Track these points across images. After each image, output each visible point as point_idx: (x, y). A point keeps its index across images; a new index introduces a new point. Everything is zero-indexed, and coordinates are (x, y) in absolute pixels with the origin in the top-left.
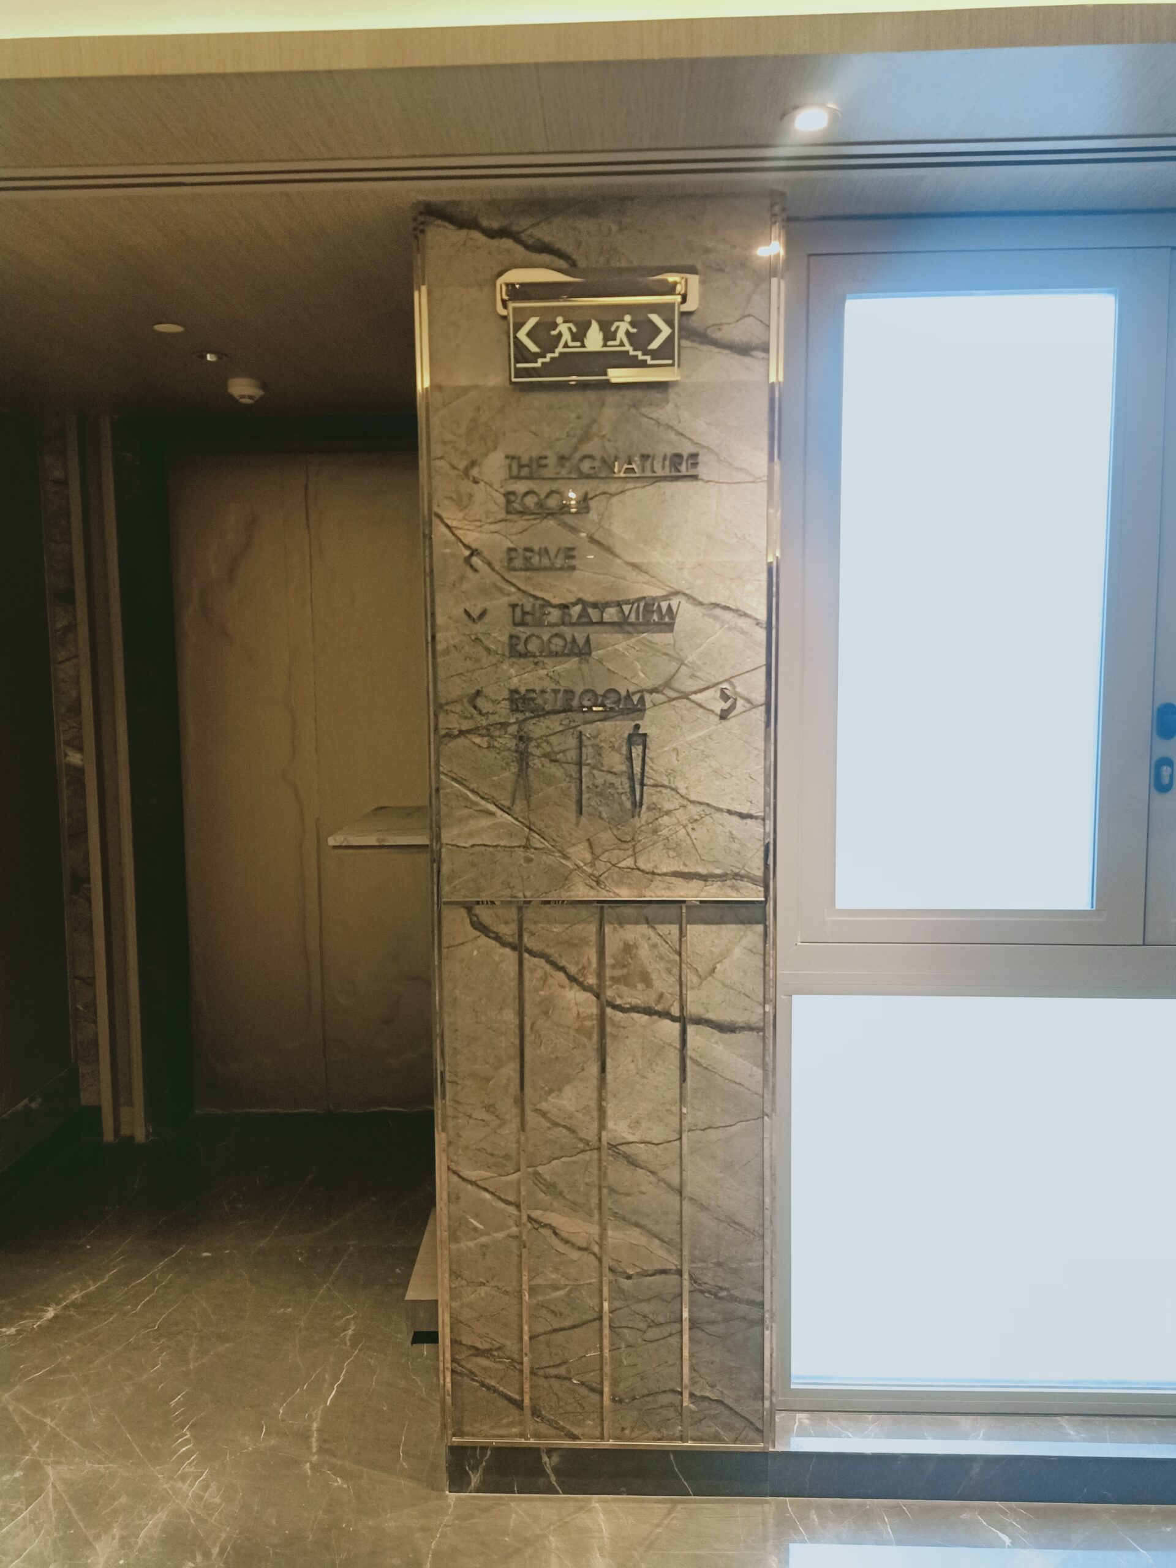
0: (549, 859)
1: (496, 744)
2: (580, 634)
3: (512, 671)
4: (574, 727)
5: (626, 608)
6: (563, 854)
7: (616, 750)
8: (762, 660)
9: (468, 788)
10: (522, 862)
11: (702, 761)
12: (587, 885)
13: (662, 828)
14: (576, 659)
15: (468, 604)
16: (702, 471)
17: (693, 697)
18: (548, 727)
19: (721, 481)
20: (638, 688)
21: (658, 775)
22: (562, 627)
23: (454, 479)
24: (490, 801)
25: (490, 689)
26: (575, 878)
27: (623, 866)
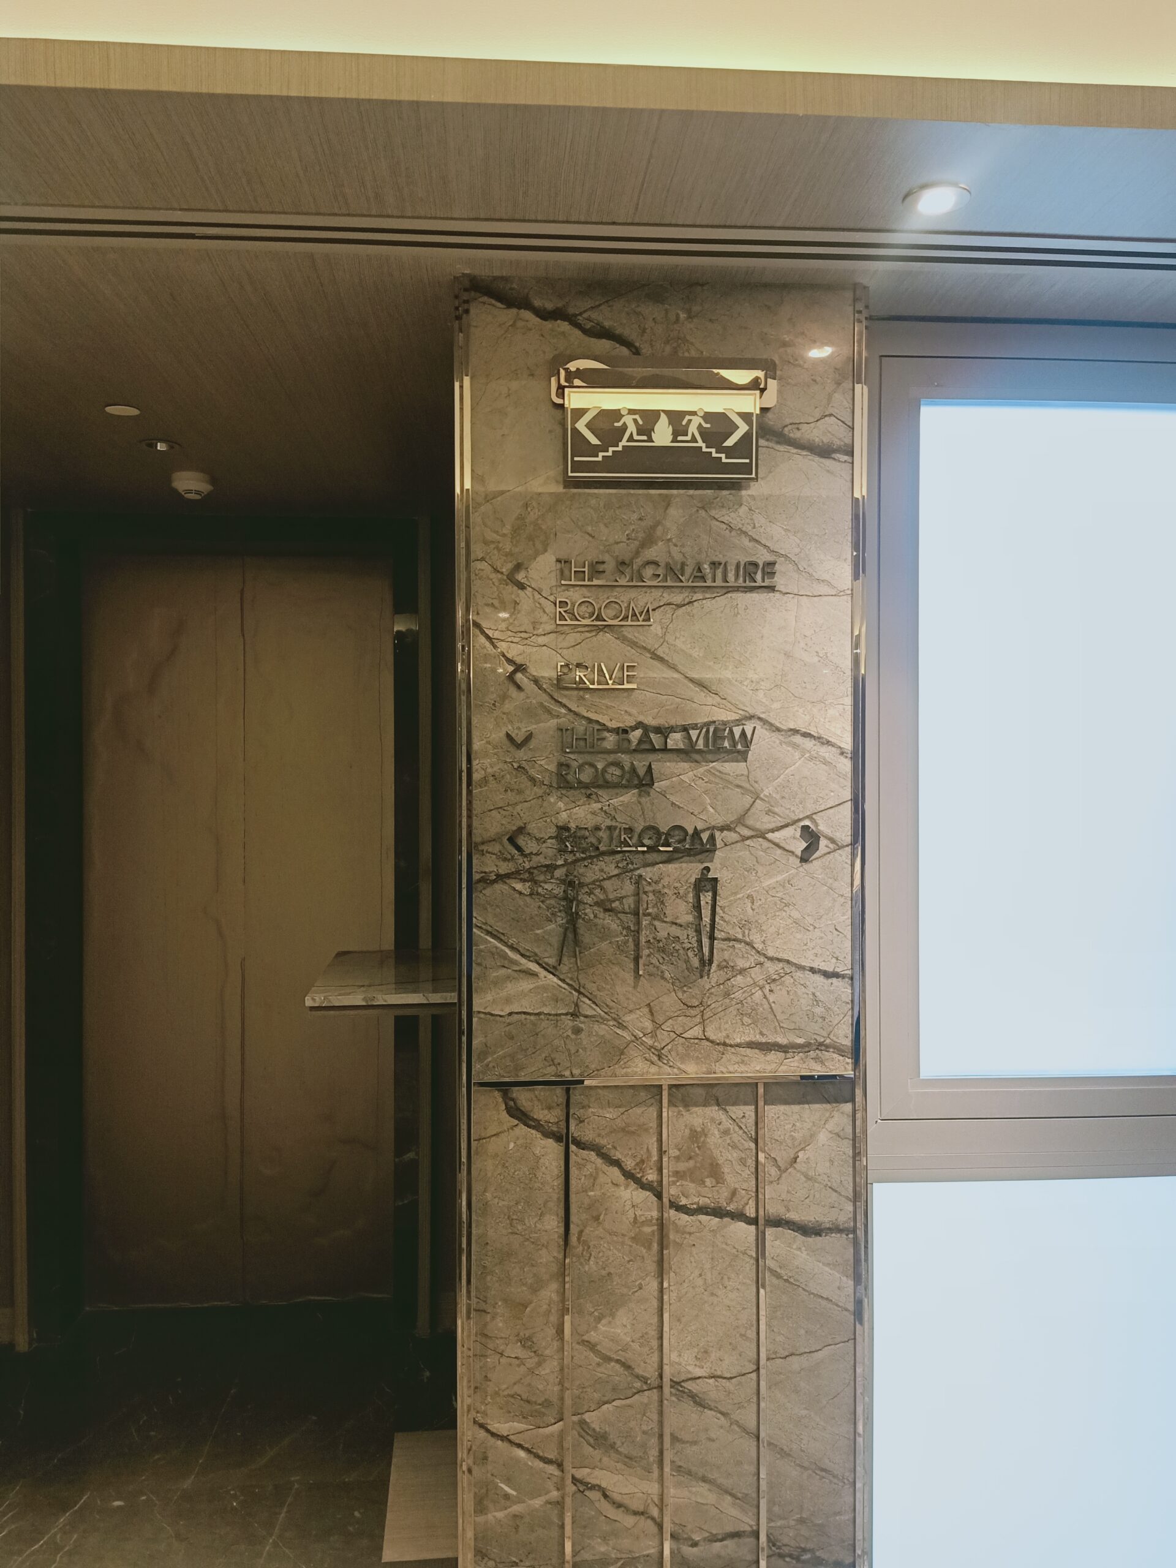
0: (601, 1030)
1: (540, 890)
2: (640, 763)
3: (561, 804)
4: (632, 871)
5: (694, 734)
6: (619, 1022)
7: (681, 898)
8: (847, 794)
9: (506, 944)
10: (569, 1033)
11: (780, 910)
12: (646, 1060)
13: (735, 990)
14: (636, 791)
15: (510, 728)
16: (779, 581)
17: (770, 836)
18: (602, 870)
19: (800, 593)
20: (707, 825)
21: (731, 927)
22: (620, 754)
23: (496, 584)
24: (531, 959)
25: (534, 825)
26: (632, 1052)
27: (689, 1036)
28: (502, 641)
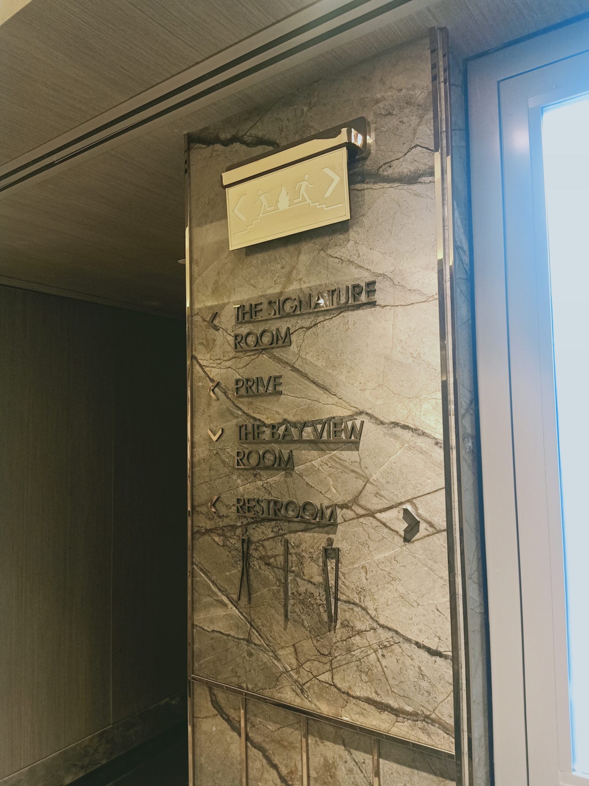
0: (265, 657)
1: (228, 543)
2: (286, 451)
3: (239, 481)
4: (282, 535)
5: (319, 427)
6: (275, 655)
7: (314, 561)
8: (442, 482)
9: (210, 579)
10: (245, 654)
11: (389, 583)
12: (293, 691)
14: (283, 473)
16: (378, 297)
17: (378, 515)
18: (263, 533)
19: (396, 304)
20: (331, 503)
21: (350, 591)
22: (273, 444)
23: (204, 329)
24: (224, 593)
25: (225, 495)
26: (285, 681)
27: (322, 680)
28: (208, 367)
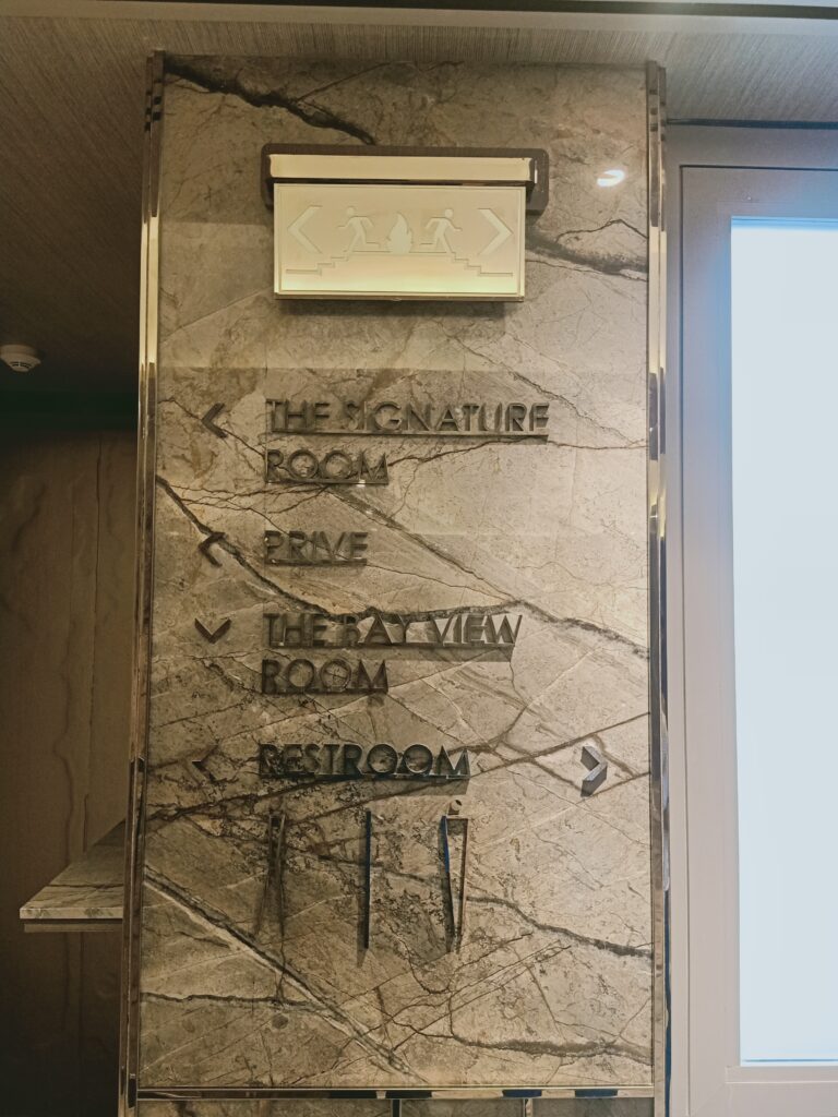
0: (313, 1022)
1: (235, 830)
2: (371, 662)
3: (265, 715)
4: (358, 805)
5: (441, 623)
6: (336, 1012)
7: (423, 842)
8: (644, 706)
9: (186, 903)
10: (270, 1025)
11: (555, 860)
12: (373, 1063)
13: (494, 970)
14: (365, 698)
15: (202, 614)
16: (551, 429)
17: (541, 760)
18: (317, 804)
19: (579, 445)
20: (459, 745)
21: (488, 882)
22: (344, 649)
23: (189, 431)
24: (221, 924)
25: (230, 742)
26: (354, 1052)
27: (431, 1033)
28: (195, 502)
